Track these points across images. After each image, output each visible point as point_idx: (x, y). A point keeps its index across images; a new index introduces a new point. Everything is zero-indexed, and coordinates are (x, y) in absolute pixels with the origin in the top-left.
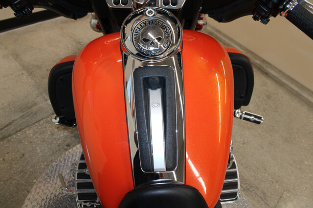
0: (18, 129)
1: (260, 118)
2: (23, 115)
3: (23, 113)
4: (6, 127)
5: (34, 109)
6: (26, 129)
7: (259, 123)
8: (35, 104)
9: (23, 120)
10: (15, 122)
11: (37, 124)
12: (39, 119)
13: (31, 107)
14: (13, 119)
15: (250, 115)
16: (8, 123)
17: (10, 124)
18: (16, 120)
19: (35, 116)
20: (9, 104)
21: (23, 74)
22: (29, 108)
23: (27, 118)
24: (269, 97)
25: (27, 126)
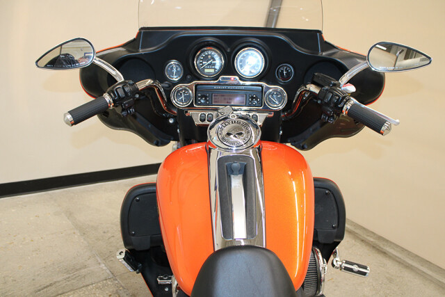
0: (60, 292)
1: (366, 268)
2: (69, 278)
3: (68, 276)
4: (45, 288)
5: (83, 271)
6: (69, 293)
7: (364, 274)
8: (85, 267)
9: (68, 283)
10: (57, 284)
11: (84, 289)
12: (87, 283)
13: (80, 269)
14: (55, 280)
15: (352, 264)
16: (48, 284)
17: (51, 285)
18: (59, 282)
19: (83, 279)
20: (53, 264)
21: (74, 233)
22: (77, 270)
23: (72, 281)
25: (71, 290)
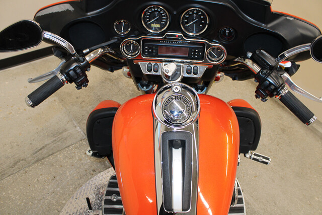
0: (51, 153)
1: (268, 159)
2: (55, 140)
3: (55, 138)
4: (40, 150)
5: (65, 134)
6: (57, 154)
7: (266, 163)
8: (66, 130)
9: (55, 145)
10: (48, 147)
11: (67, 149)
12: (69, 144)
13: (62, 132)
14: (46, 143)
15: (259, 156)
16: (41, 147)
17: (43, 147)
18: (48, 144)
19: (65, 141)
20: (43, 129)
21: (55, 100)
22: (60, 133)
23: (58, 143)
24: (283, 131)
25: (58, 151)
